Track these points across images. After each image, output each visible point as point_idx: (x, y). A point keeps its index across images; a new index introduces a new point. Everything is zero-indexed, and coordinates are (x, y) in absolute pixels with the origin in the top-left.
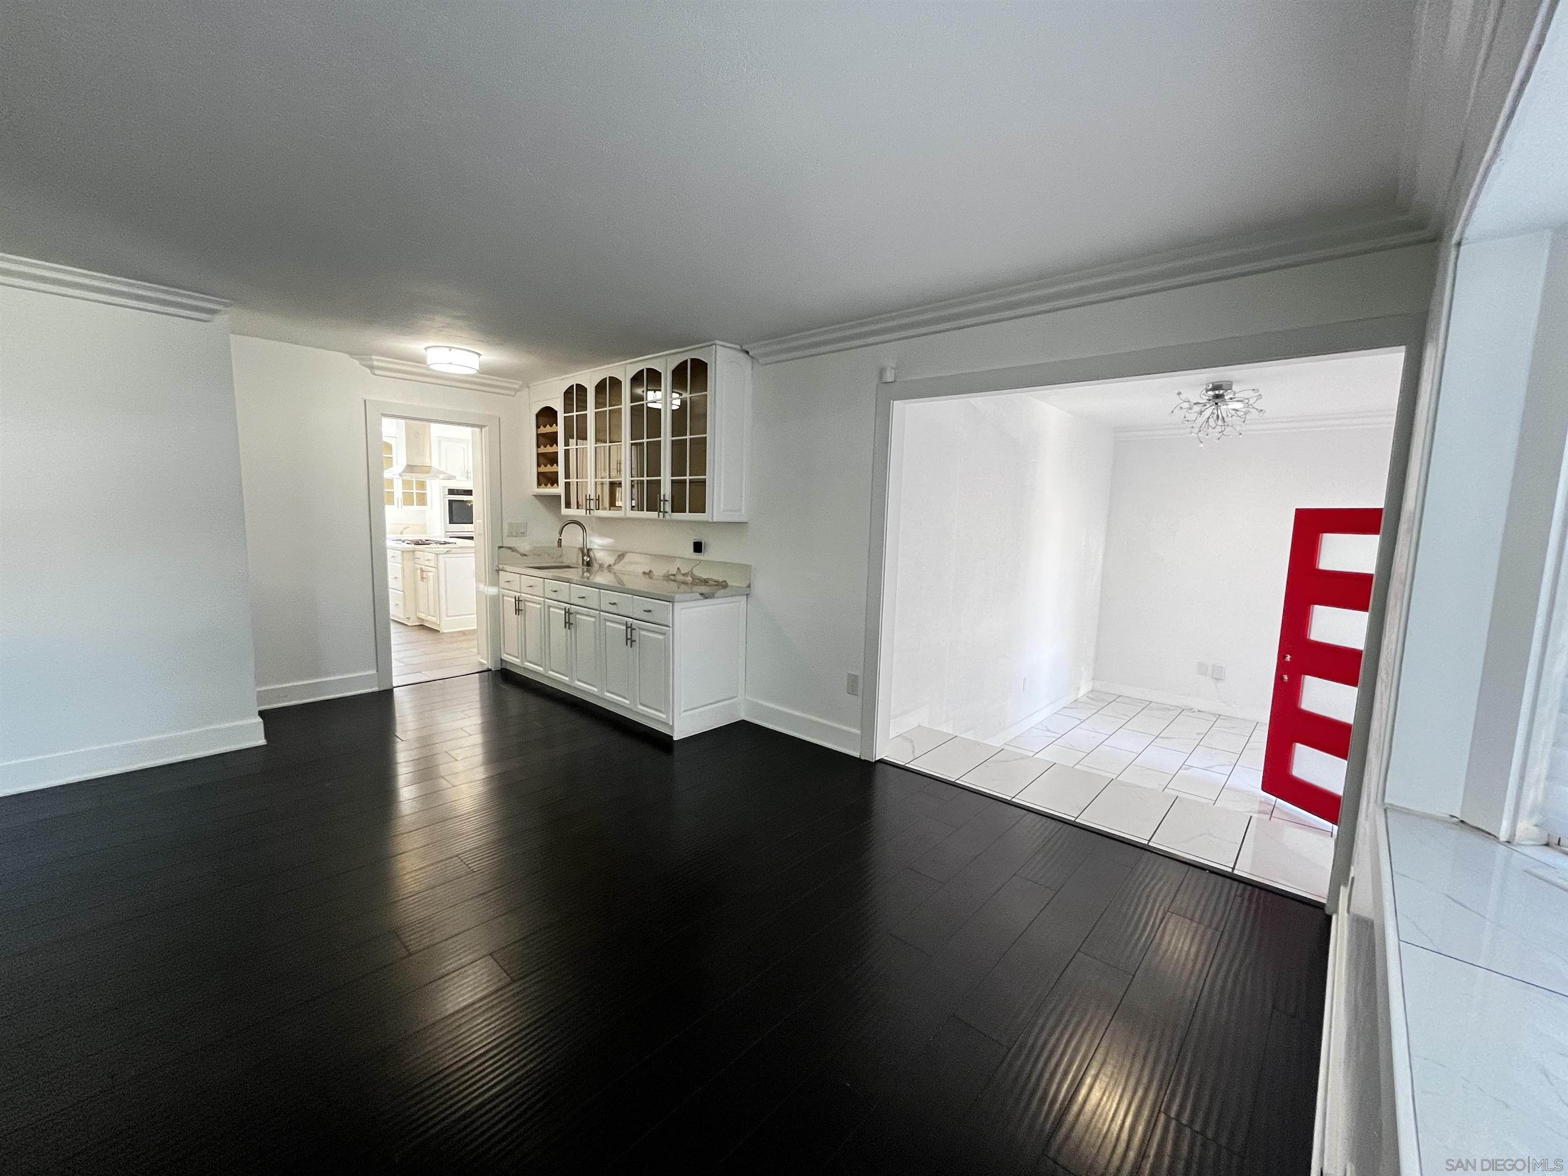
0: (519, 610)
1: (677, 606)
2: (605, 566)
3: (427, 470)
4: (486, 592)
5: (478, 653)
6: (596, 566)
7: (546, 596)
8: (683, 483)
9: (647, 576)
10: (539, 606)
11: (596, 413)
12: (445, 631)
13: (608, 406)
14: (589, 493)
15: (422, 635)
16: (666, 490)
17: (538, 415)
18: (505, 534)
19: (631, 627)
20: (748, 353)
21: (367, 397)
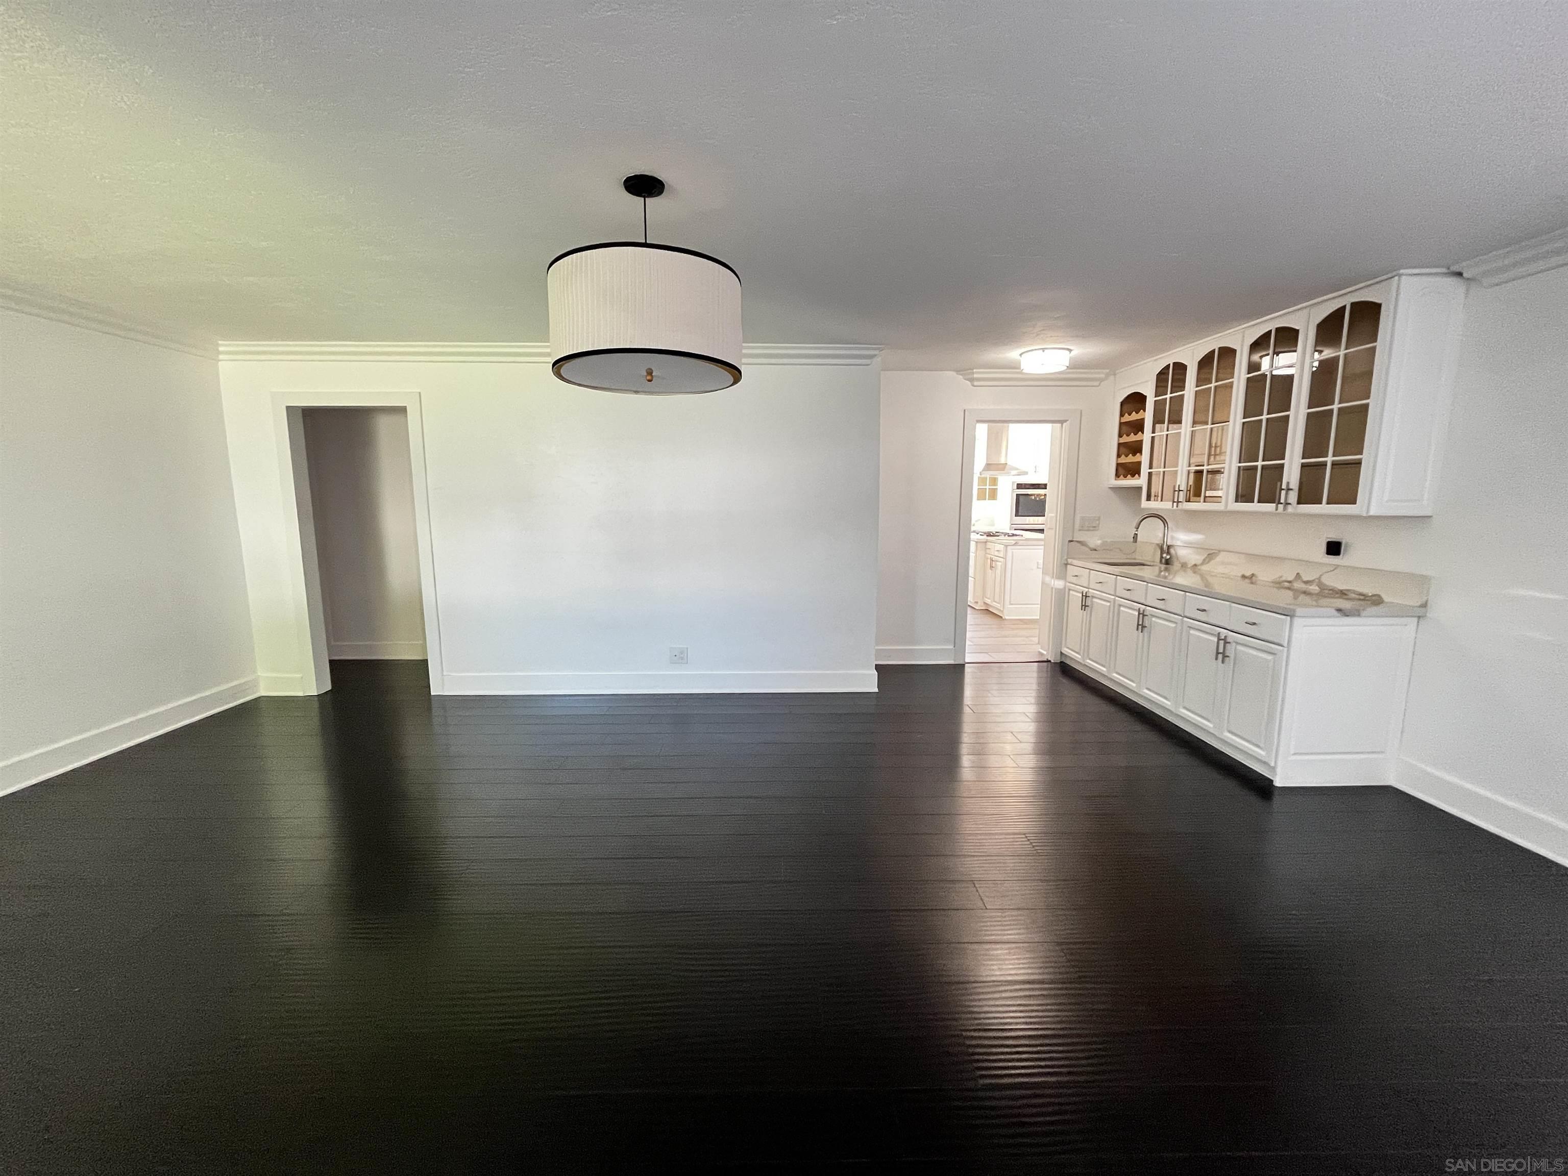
0: (1086, 606)
1: (1297, 621)
2: (1189, 566)
3: (1002, 467)
4: (1052, 586)
5: (1039, 643)
6: (1176, 566)
7: (1117, 594)
8: (1323, 465)
9: (1247, 581)
10: (1108, 604)
11: (1196, 391)
12: (1007, 618)
13: (1213, 382)
14: (1178, 483)
15: (988, 619)
16: (1292, 475)
17: (1122, 404)
18: (1077, 526)
19: (1225, 639)
20: (1460, 274)
21: (966, 407)
